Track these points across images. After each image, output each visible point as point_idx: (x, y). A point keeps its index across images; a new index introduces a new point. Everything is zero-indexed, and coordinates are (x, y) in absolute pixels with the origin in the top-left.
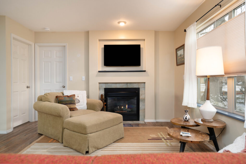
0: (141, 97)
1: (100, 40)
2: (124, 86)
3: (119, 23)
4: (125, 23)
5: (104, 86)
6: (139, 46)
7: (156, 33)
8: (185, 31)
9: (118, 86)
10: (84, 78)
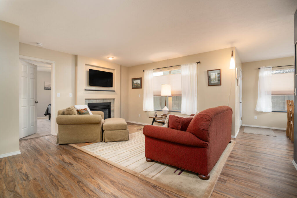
0: (112, 109)
1: (86, 65)
2: (101, 101)
3: (108, 57)
4: (113, 58)
5: (88, 102)
6: (112, 74)
7: (121, 66)
8: (144, 71)
9: (98, 101)
10: (71, 95)
